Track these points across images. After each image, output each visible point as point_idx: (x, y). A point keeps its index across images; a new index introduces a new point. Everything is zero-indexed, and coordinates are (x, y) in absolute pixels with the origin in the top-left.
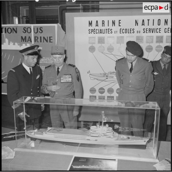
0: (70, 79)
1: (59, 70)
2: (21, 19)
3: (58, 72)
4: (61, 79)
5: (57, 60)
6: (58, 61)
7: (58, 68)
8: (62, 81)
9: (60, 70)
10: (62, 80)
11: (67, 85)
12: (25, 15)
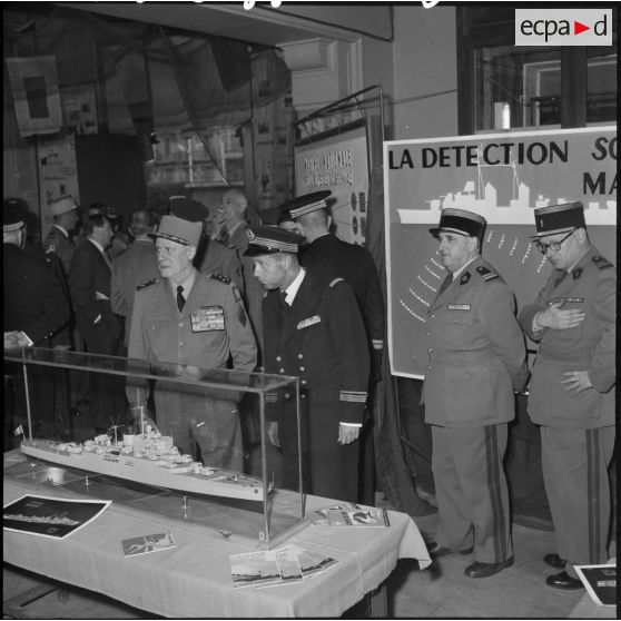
0: (220, 322)
1: (183, 293)
2: (525, 108)
3: (181, 301)
4: (193, 320)
7: (180, 289)
8: (195, 328)
9: (185, 294)
10: (196, 323)
11: (210, 339)
12: (538, 95)
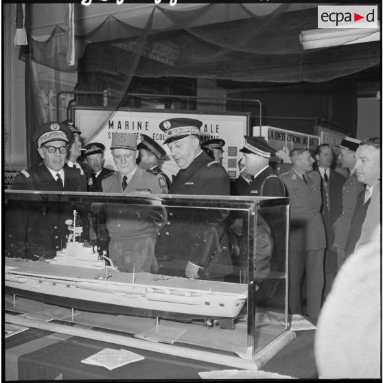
5: (122, 160)
6: (124, 162)
